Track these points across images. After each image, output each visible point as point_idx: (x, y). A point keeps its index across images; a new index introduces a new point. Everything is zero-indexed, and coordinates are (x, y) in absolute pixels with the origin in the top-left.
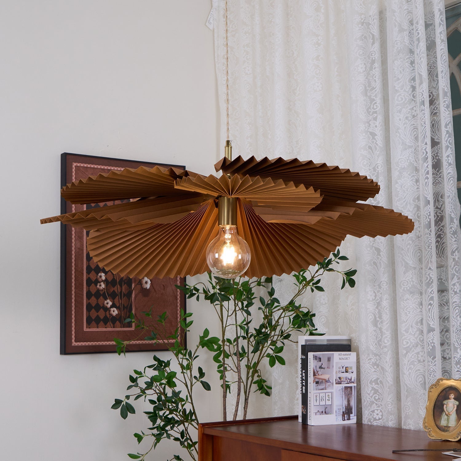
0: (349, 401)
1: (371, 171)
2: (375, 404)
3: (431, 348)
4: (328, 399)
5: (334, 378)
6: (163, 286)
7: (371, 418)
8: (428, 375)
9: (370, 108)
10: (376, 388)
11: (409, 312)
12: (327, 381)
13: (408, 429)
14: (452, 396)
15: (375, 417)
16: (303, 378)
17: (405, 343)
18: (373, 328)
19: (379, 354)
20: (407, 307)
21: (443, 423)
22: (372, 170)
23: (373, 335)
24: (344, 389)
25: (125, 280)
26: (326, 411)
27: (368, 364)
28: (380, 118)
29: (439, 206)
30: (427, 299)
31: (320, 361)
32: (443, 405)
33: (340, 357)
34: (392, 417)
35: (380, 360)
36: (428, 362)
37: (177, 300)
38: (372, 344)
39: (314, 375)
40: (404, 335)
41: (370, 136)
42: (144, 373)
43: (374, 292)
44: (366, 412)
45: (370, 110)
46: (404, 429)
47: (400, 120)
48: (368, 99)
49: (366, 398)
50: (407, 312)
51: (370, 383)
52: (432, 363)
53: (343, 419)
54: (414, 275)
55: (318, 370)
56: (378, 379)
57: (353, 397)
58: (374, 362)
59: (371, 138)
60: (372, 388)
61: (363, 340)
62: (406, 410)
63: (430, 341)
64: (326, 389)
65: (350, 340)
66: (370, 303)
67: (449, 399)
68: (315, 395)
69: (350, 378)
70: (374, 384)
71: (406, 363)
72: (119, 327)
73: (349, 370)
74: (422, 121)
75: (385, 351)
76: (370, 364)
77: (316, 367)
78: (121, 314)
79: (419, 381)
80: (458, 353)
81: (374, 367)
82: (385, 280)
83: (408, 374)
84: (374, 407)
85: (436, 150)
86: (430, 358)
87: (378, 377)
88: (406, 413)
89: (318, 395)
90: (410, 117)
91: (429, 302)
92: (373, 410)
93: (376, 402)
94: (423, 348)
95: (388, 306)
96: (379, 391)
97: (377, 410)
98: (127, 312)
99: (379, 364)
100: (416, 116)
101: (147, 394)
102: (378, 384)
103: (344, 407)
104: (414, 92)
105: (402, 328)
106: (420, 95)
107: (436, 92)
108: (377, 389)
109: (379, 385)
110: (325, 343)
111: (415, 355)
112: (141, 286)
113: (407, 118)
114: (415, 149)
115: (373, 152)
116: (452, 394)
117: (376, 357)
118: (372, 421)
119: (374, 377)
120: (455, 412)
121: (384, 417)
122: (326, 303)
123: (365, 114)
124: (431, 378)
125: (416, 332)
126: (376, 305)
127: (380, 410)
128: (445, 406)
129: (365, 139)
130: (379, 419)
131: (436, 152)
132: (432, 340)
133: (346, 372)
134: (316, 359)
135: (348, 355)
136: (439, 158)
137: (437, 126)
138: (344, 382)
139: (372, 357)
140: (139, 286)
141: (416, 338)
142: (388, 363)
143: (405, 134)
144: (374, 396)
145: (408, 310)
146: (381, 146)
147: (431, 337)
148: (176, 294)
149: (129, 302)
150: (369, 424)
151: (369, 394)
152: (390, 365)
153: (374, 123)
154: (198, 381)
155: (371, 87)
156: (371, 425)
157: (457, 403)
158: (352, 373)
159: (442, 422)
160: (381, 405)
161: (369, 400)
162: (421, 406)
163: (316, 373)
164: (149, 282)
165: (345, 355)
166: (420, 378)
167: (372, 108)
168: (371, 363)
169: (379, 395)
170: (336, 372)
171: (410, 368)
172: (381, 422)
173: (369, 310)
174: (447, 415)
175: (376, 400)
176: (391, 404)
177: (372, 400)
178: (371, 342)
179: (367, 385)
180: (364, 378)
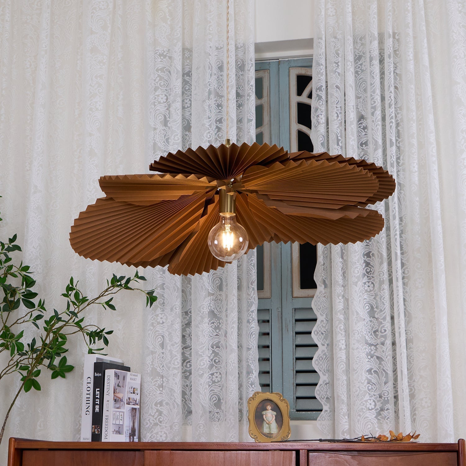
0: (134, 423)
2: (158, 426)
4: (121, 418)
5: (126, 397)
10: (161, 410)
12: (121, 400)
14: (269, 407)
15: (158, 439)
16: (97, 396)
17: (202, 364)
20: (205, 330)
21: (266, 430)
23: (160, 357)
24: (131, 410)
26: (119, 431)
27: (154, 386)
31: (119, 379)
32: (262, 415)
33: (131, 376)
43: (165, 315)
44: (148, 434)
49: (149, 420)
51: (155, 405)
55: (117, 387)
57: (137, 418)
58: (160, 384)
60: (157, 409)
61: (148, 362)
64: (120, 408)
66: (160, 326)
67: (266, 410)
68: (113, 413)
69: (136, 400)
70: (159, 406)
75: (175, 373)
77: (115, 384)
80: (253, 374)
81: (159, 389)
82: (178, 304)
87: (164, 399)
91: (232, 326)
93: (160, 424)
94: (218, 369)
95: (179, 329)
96: (164, 413)
99: (166, 386)
103: (131, 429)
109: (165, 407)
111: (210, 376)
116: (269, 406)
117: (162, 379)
119: (160, 399)
120: (275, 421)
126: (167, 328)
127: (164, 432)
128: (264, 416)
133: (134, 393)
134: (116, 376)
135: (136, 376)
138: (132, 403)
139: (158, 379)
144: (159, 417)
145: (206, 333)
151: (153, 416)
152: (179, 387)
155: (173, 118)
157: (275, 413)
158: (137, 394)
159: (264, 430)
161: (152, 422)
163: (115, 391)
165: (134, 375)
167: (173, 139)
168: (157, 385)
169: (163, 417)
170: (127, 392)
173: (158, 332)
174: (268, 424)
175: (161, 422)
176: (178, 424)
177: (156, 422)
178: (158, 364)
179: (151, 408)
180: (148, 400)
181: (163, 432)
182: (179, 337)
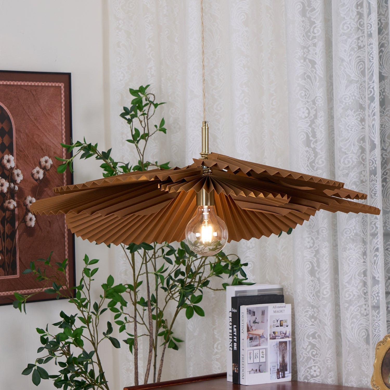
0: (283, 358)
1: (309, 103)
2: (312, 360)
3: (376, 301)
4: (262, 356)
5: (268, 333)
6: (49, 222)
7: (308, 375)
8: (372, 330)
9: (309, 31)
10: (313, 343)
11: (352, 263)
12: (261, 337)
13: (351, 386)
15: (312, 374)
16: (234, 333)
17: (347, 296)
18: (310, 277)
19: (317, 306)
20: (350, 257)
22: (311, 102)
23: (310, 285)
24: (278, 344)
25: (8, 218)
26: (260, 369)
27: (305, 317)
28: (321, 45)
29: (385, 147)
30: (372, 250)
31: (254, 315)
33: (275, 310)
34: (332, 374)
35: (318, 312)
36: (373, 316)
37: (64, 238)
38: (309, 295)
39: (248, 330)
40: (347, 288)
41: (309, 64)
42: (47, 330)
43: (312, 239)
44: (302, 368)
45: (309, 34)
46: (345, 387)
47: (345, 51)
48: (308, 21)
49: (302, 354)
50: (349, 262)
51: (307, 338)
52: (377, 318)
53: (277, 377)
54: (357, 223)
55: (252, 324)
56: (316, 333)
57: (288, 352)
58: (311, 315)
59: (311, 67)
60: (310, 342)
61: (298, 291)
62: (348, 366)
63: (375, 294)
64: (260, 346)
65: (282, 289)
66: (308, 251)
68: (249, 352)
69: (285, 332)
70: (311, 338)
71: (349, 317)
72: (3, 275)
73: (284, 324)
74: (370, 56)
75: (324, 303)
76: (306, 317)
77: (250, 321)
78: (5, 260)
79: (362, 336)
81: (311, 321)
82: (325, 226)
83: (350, 328)
84: (311, 363)
85: (383, 85)
86: (375, 312)
87: (316, 331)
88: (348, 369)
89: (252, 351)
90: (356, 48)
91: (375, 254)
92: (310, 366)
93: (314, 358)
94: (366, 301)
95: (327, 254)
96: (317, 346)
97: (315, 366)
98: (11, 256)
99: (317, 317)
100: (362, 48)
101: (57, 356)
102: (316, 338)
103: (279, 364)
104: (361, 20)
105: (344, 279)
106: (369, 26)
107: (384, 20)
108: (315, 343)
109: (317, 340)
110: (256, 294)
111: (358, 308)
112: (26, 224)
113: (353, 49)
114: (361, 84)
115: (312, 83)
117: (314, 309)
118: (309, 378)
119: (311, 331)
121: (322, 374)
122: (253, 247)
123: (304, 38)
124: (376, 333)
125: (359, 284)
126: (315, 253)
129: (303, 66)
130: (317, 376)
131: (383, 88)
132: (377, 293)
133: (281, 326)
134: (250, 313)
135: (282, 307)
136: (385, 94)
137: (384, 59)
138: (279, 336)
139: (309, 310)
140: (23, 224)
141: (359, 290)
142: (327, 316)
143: (350, 68)
144: (311, 351)
145: (351, 260)
146: (322, 76)
147: (376, 291)
148: (63, 231)
149: (13, 244)
150: (305, 382)
151: (306, 349)
152: (329, 318)
153: (314, 50)
154: (106, 337)
155: (311, 7)
156: (308, 383)
158: (287, 326)
160: (320, 361)
161: (305, 356)
162: (364, 362)
163: (250, 328)
164: (34, 219)
165: (280, 307)
166: (363, 332)
167: (312, 32)
168: (308, 316)
169: (316, 350)
170: (271, 326)
171: (353, 323)
172: (319, 379)
173: (306, 258)
175: (314, 356)
176: (330, 360)
177: (308, 356)
178: (308, 293)
179: (304, 340)
180: (300, 332)
181: (317, 367)
182: (328, 263)
